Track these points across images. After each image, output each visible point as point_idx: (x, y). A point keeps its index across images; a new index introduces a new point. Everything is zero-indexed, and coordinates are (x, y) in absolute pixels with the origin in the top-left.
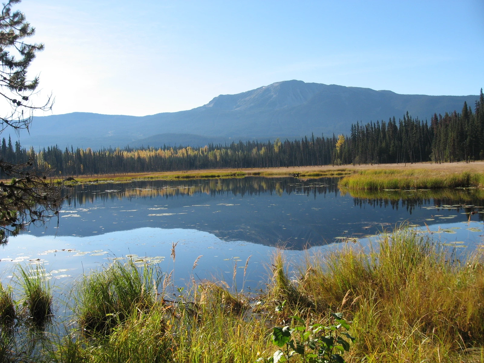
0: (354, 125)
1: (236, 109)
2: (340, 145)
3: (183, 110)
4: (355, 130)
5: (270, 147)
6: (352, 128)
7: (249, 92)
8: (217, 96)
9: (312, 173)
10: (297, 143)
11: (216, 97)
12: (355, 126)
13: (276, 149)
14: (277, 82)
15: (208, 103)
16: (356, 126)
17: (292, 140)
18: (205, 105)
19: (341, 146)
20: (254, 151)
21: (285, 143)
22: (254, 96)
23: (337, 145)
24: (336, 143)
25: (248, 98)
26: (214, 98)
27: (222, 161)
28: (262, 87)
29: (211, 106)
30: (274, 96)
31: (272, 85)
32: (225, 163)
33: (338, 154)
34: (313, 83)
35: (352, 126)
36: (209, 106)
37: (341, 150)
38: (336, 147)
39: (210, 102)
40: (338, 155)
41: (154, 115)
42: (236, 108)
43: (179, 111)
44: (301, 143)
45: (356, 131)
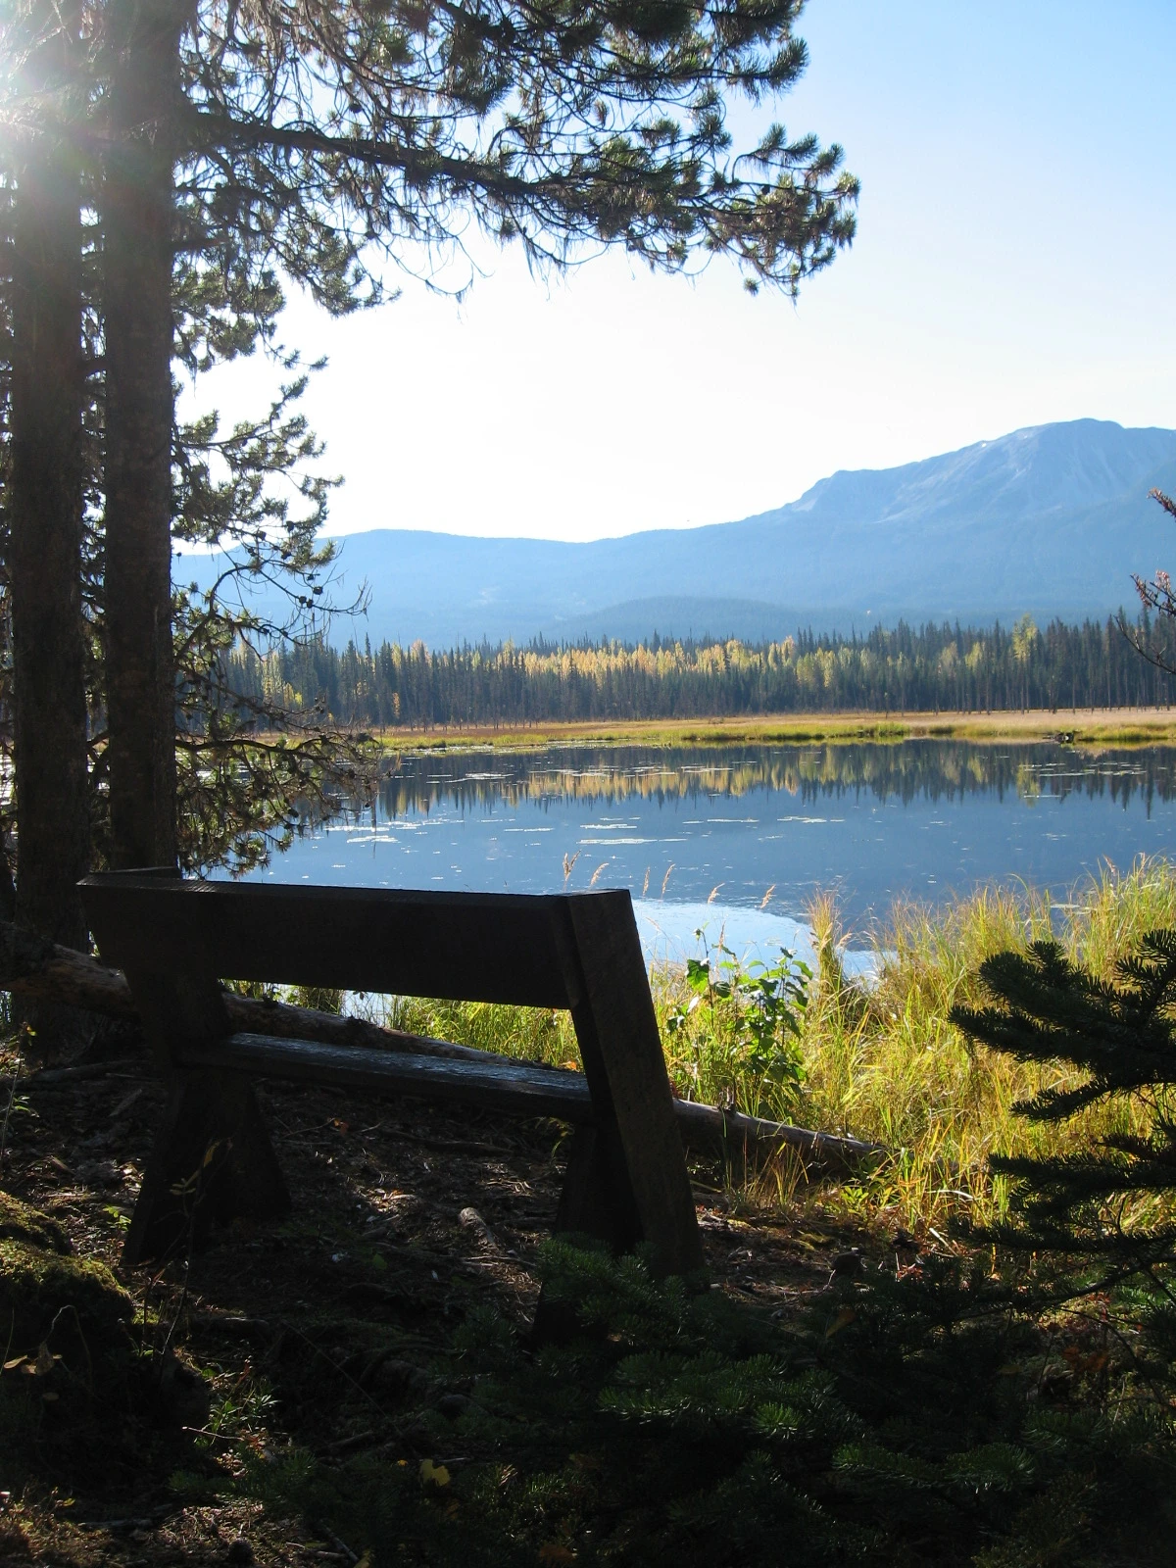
1: (890, 518)
3: (717, 523)
5: (998, 644)
7: (934, 459)
8: (829, 474)
9: (1116, 733)
10: (1093, 631)
11: (824, 480)
13: (1020, 651)
14: (1030, 428)
15: (799, 497)
17: (1073, 620)
18: (788, 505)
20: (948, 655)
21: (1051, 629)
22: (951, 473)
25: (929, 481)
26: (820, 483)
27: (841, 688)
28: (978, 444)
29: (809, 506)
30: (1019, 474)
31: (1011, 438)
32: (851, 693)
34: (1152, 430)
36: (799, 509)
39: (806, 496)
41: (626, 538)
42: (889, 514)
43: (703, 525)
44: (1104, 630)
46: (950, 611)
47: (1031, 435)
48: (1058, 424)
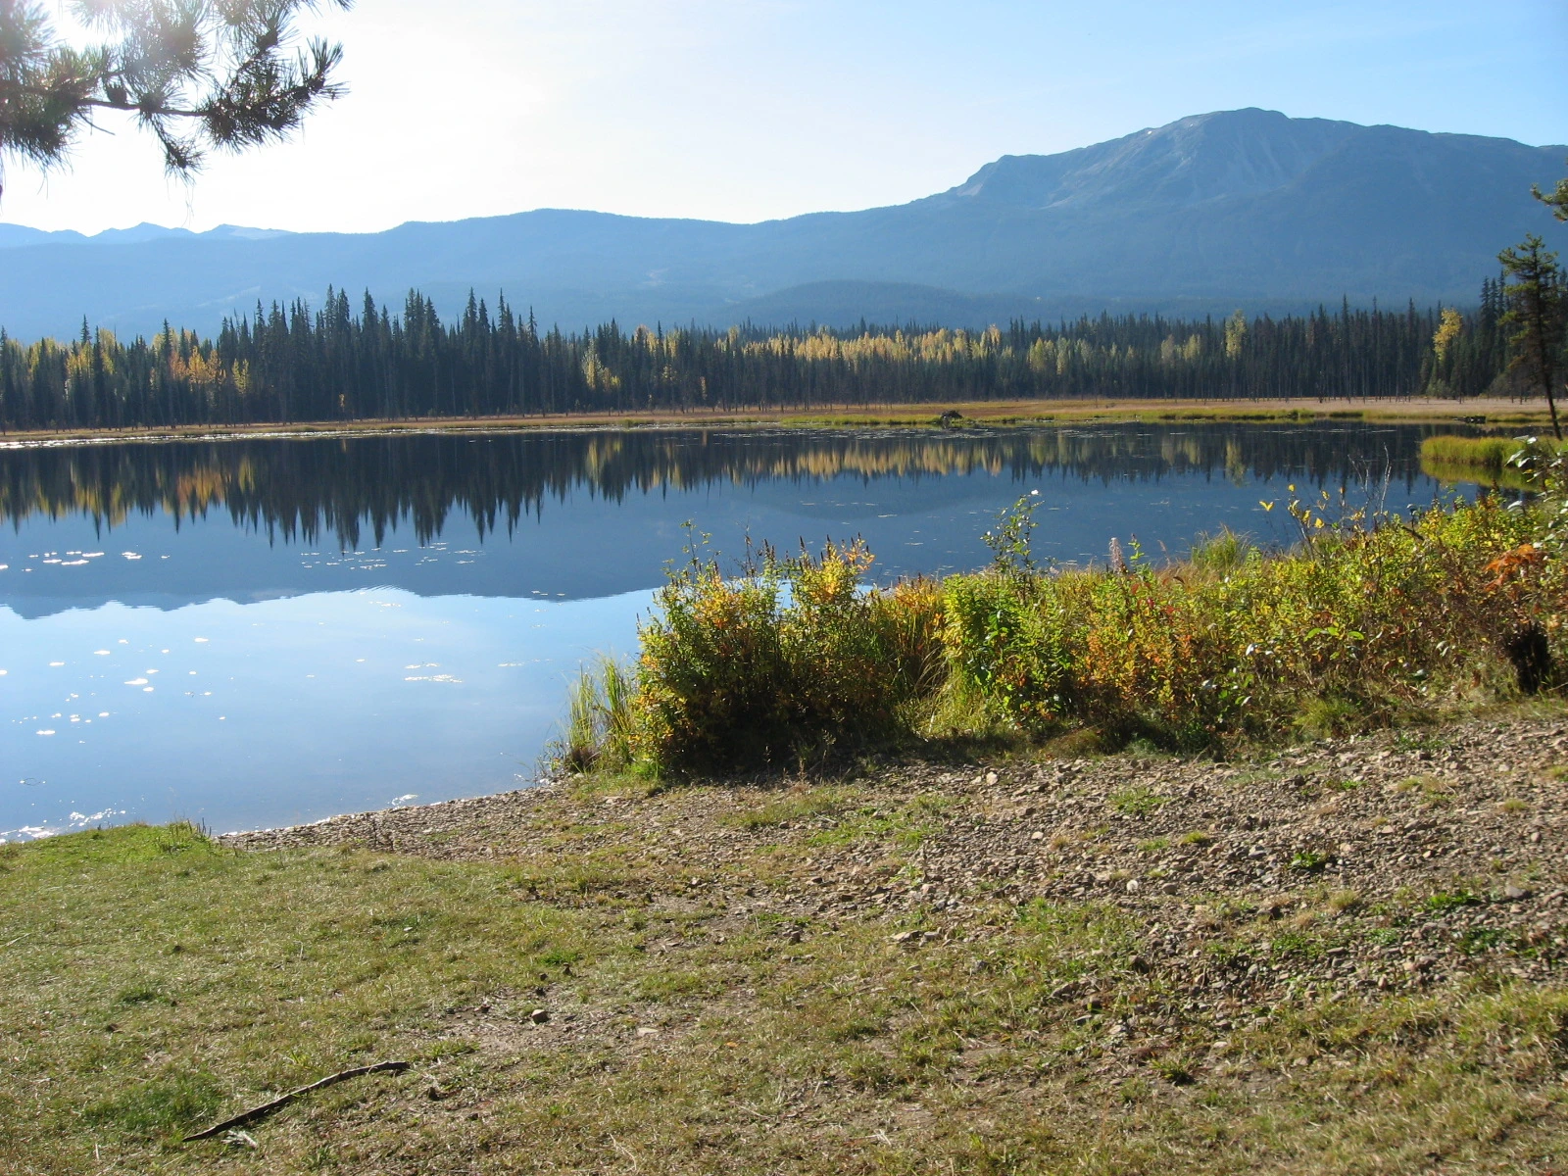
0: (1490, 282)
1: (1055, 204)
2: (1447, 338)
3: (882, 206)
4: (1494, 295)
5: (1212, 337)
6: (1486, 290)
7: (1099, 146)
8: (994, 159)
10: (1297, 327)
11: (989, 165)
12: (1494, 283)
13: (1232, 346)
14: (1195, 117)
15: (965, 181)
16: (1498, 283)
17: (1277, 318)
18: (953, 189)
19: (1450, 342)
20: (1167, 348)
21: (1258, 322)
22: (1117, 159)
23: (1437, 338)
24: (1432, 334)
25: (1095, 168)
26: (985, 168)
27: (1074, 375)
28: (1143, 132)
29: (975, 191)
30: (1183, 162)
31: (1176, 126)
32: (1081, 382)
33: (1438, 365)
34: (1317, 121)
35: (1486, 284)
36: (964, 194)
37: (1448, 355)
38: (1432, 345)
39: (972, 180)
40: (1437, 370)
41: (792, 220)
42: (1054, 200)
43: (868, 208)
44: (1308, 325)
45: (1497, 299)
46: (1118, 299)
47: (1197, 123)
48: (1223, 112)
